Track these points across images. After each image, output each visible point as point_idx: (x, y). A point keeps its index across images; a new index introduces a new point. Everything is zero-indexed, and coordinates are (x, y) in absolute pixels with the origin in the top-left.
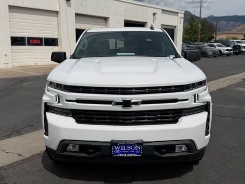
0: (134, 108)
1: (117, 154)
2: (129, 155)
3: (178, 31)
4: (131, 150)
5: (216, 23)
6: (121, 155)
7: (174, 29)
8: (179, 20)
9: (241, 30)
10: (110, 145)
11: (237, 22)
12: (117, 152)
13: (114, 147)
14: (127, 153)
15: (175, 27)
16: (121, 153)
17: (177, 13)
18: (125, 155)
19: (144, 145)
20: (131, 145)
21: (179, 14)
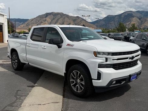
1: (131, 80)
3: (5, 26)
5: (15, 22)
7: (2, 25)
8: (5, 19)
9: (23, 27)
11: (20, 23)
15: (3, 23)
17: (3, 15)
18: (133, 80)
21: (4, 16)
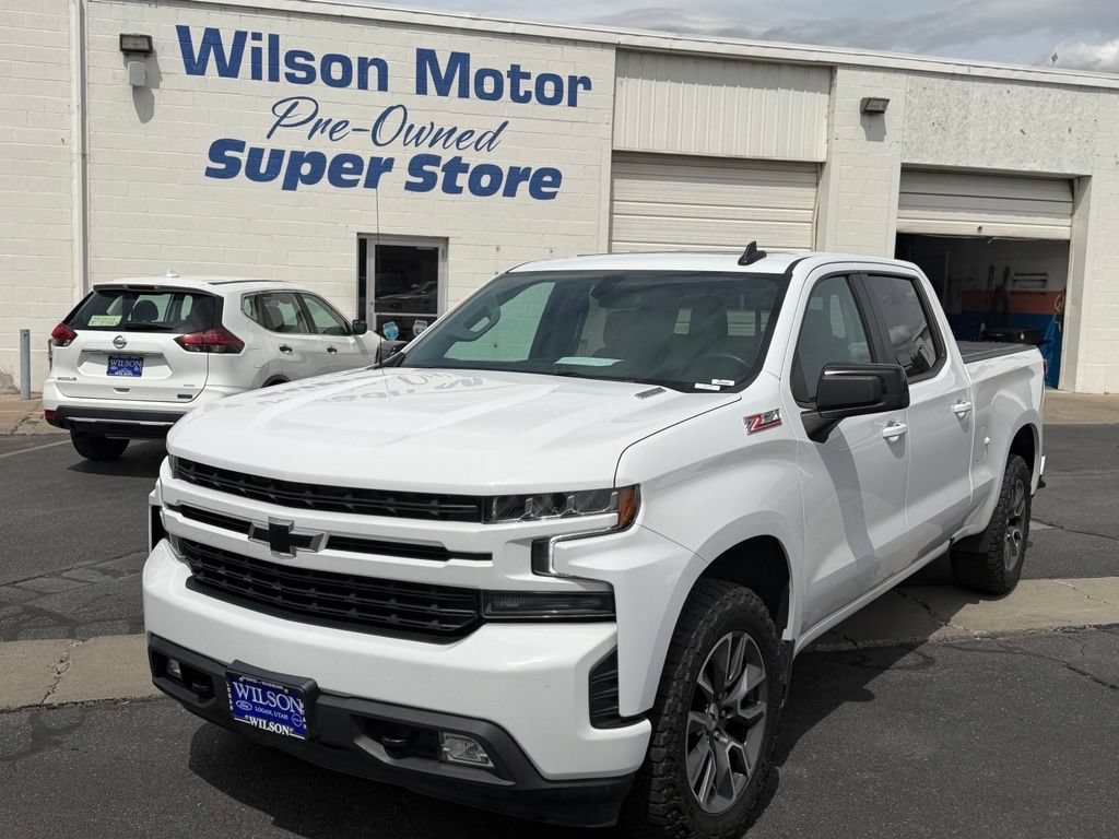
0: (303, 559)
1: (242, 713)
2: (273, 727)
4: (277, 709)
6: (253, 721)
10: (222, 673)
12: (243, 705)
13: (233, 687)
14: (269, 719)
16: (253, 713)
18: (262, 724)
19: (321, 700)
20: (277, 691)
